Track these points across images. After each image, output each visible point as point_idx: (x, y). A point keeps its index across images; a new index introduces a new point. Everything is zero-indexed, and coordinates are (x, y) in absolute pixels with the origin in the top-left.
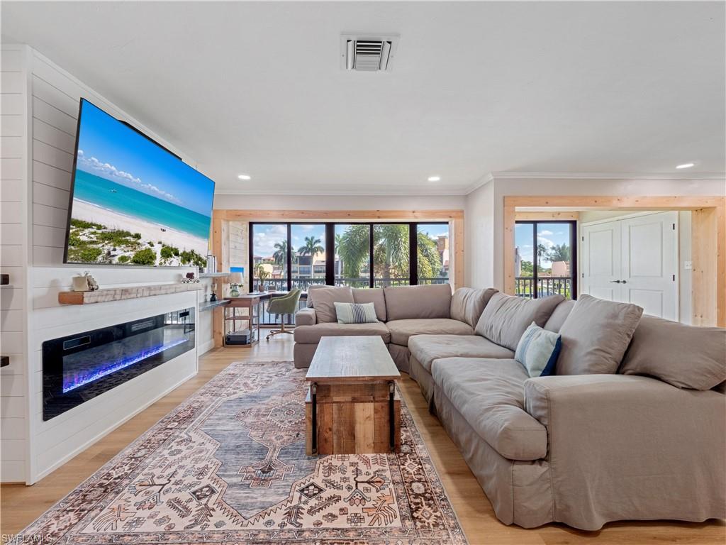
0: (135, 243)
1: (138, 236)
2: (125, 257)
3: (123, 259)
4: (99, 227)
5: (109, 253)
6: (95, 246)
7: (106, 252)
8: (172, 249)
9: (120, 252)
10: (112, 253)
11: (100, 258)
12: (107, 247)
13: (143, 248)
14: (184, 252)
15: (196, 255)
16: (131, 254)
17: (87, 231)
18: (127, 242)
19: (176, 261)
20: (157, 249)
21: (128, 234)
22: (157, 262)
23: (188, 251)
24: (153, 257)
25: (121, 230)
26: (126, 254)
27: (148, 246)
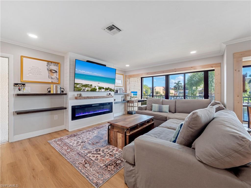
0: (91, 87)
1: (91, 85)
2: (88, 90)
3: (88, 91)
4: (81, 84)
5: (84, 89)
6: (80, 88)
7: (83, 89)
8: (102, 87)
9: (87, 89)
10: (85, 89)
11: (82, 90)
12: (84, 88)
13: (93, 88)
14: (106, 88)
15: (110, 89)
16: (90, 89)
17: (78, 85)
18: (88, 87)
19: (103, 90)
20: (97, 88)
21: (89, 85)
22: (97, 91)
23: (107, 87)
24: (96, 90)
25: (87, 84)
26: (88, 89)
27: (95, 87)
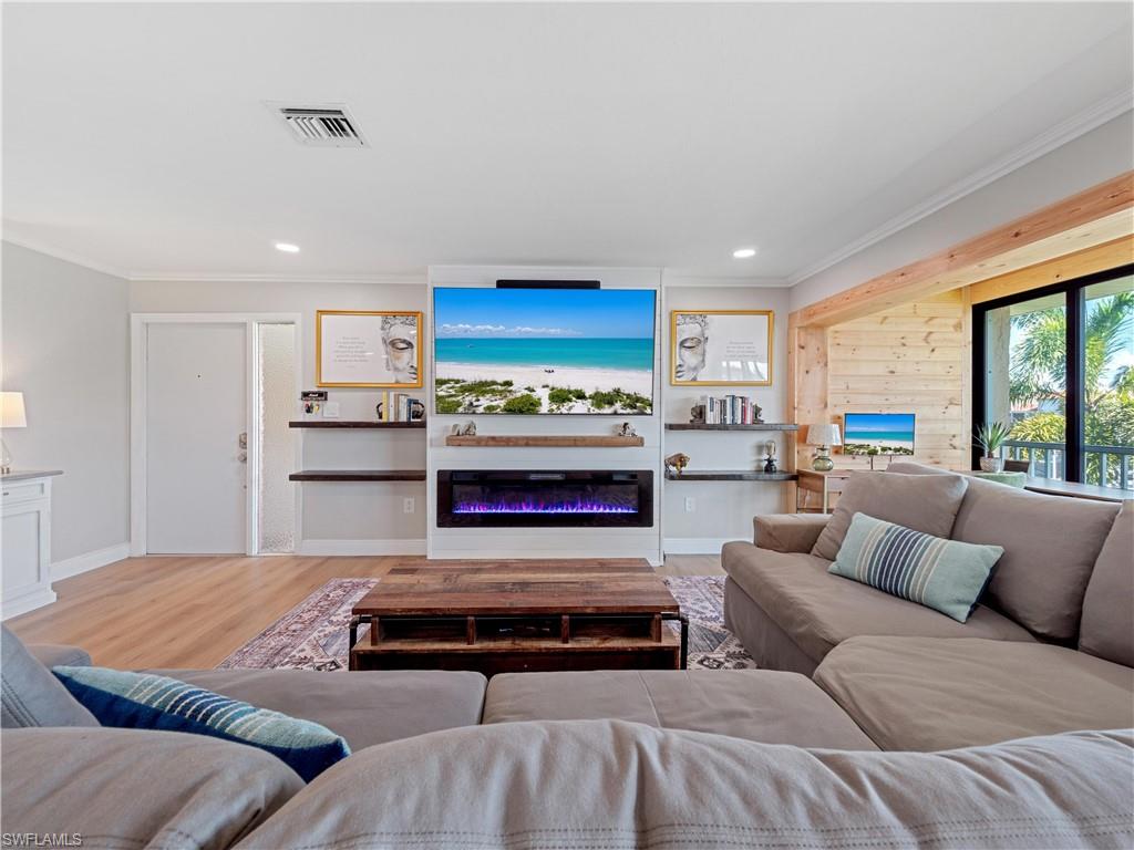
0: (505, 390)
1: (509, 383)
2: (493, 407)
3: (490, 410)
4: (457, 382)
5: (471, 404)
6: (454, 399)
7: (467, 403)
8: (570, 392)
9: (484, 402)
10: (475, 404)
11: (460, 409)
12: (469, 398)
13: (519, 395)
14: (597, 394)
15: (628, 396)
16: (502, 403)
17: (444, 387)
18: (493, 391)
19: (580, 407)
20: (543, 395)
21: (494, 383)
22: (544, 409)
23: (606, 389)
24: (538, 403)
25: (483, 380)
26: (494, 404)
27: (527, 392)
